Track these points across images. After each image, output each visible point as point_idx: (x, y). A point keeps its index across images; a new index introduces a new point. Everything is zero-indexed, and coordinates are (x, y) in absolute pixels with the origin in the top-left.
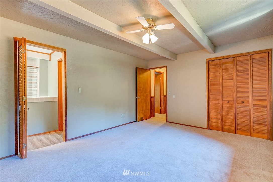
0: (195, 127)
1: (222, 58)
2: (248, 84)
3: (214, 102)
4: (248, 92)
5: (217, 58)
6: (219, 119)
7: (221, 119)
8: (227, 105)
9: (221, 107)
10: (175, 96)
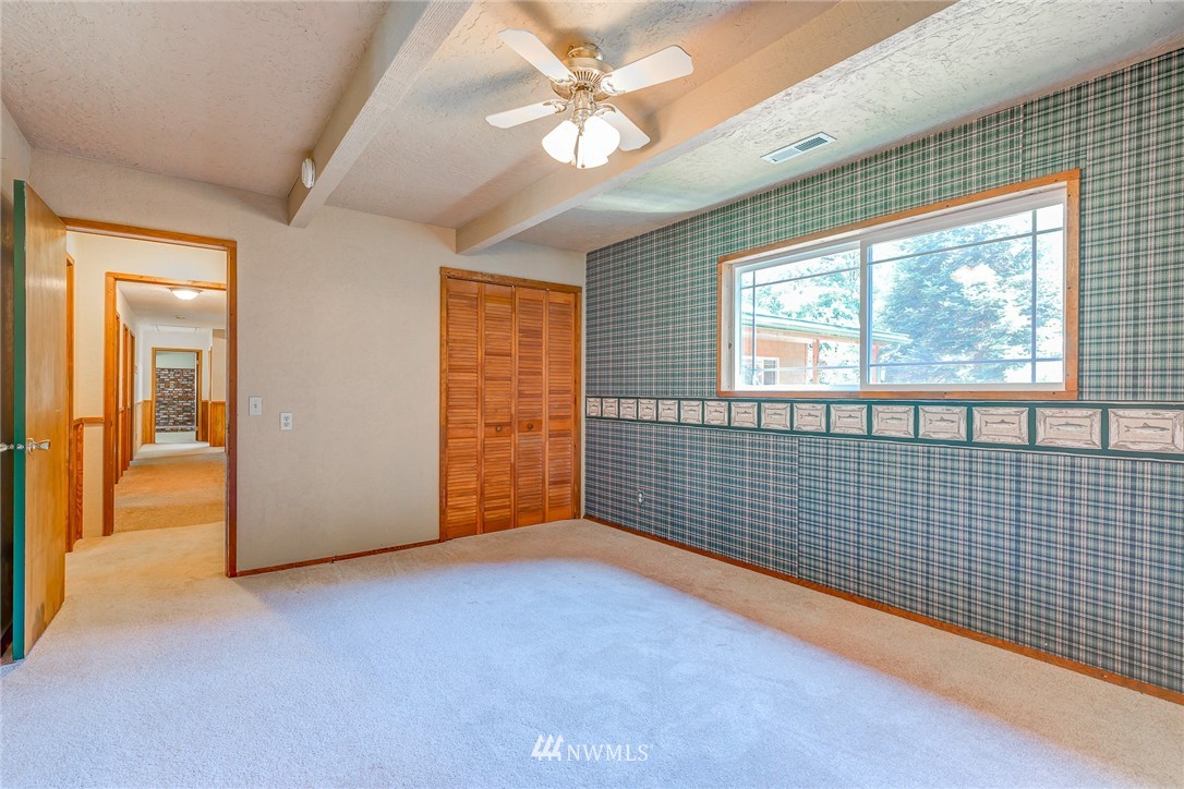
0: (393, 549)
1: (486, 279)
2: (540, 373)
3: (460, 432)
4: (540, 396)
5: (476, 273)
6: (474, 492)
7: (479, 490)
8: (497, 441)
9: (479, 448)
10: (290, 421)
